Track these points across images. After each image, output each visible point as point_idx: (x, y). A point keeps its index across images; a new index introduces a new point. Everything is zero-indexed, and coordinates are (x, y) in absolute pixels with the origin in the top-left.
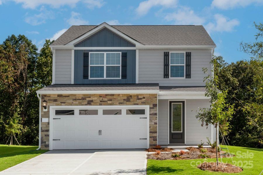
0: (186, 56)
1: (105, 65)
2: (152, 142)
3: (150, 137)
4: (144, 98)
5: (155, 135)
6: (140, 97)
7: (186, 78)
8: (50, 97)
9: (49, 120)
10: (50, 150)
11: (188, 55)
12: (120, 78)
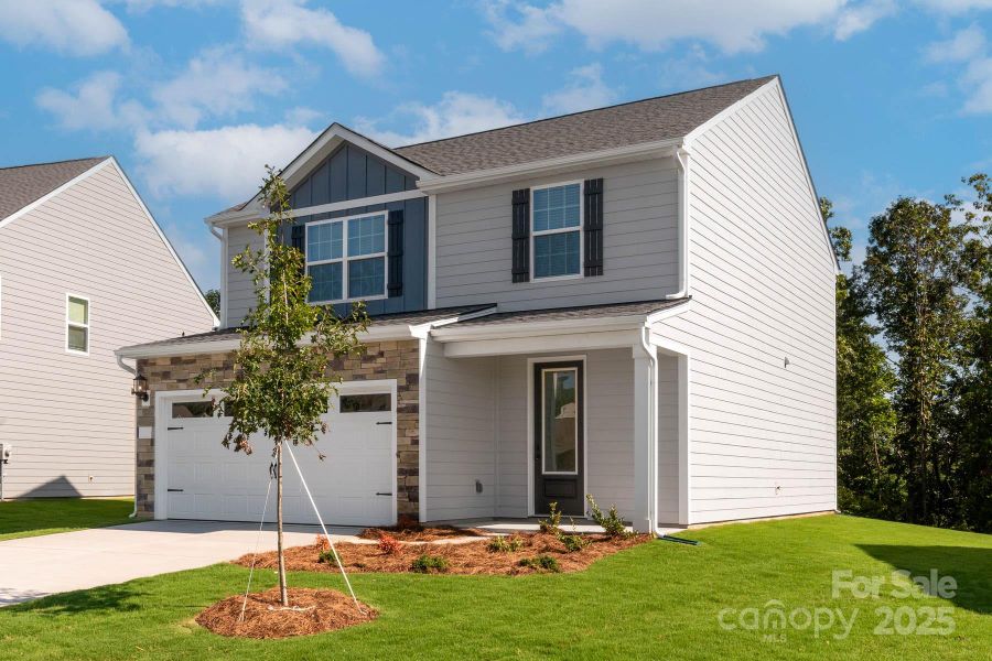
0: (587, 195)
1: (345, 259)
2: (406, 507)
3: (400, 489)
4: (381, 354)
5: (410, 481)
6: (369, 353)
7: (587, 275)
8: (154, 364)
9: (153, 431)
10: (156, 518)
11: (594, 190)
12: (385, 296)
